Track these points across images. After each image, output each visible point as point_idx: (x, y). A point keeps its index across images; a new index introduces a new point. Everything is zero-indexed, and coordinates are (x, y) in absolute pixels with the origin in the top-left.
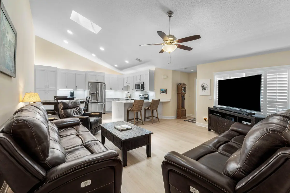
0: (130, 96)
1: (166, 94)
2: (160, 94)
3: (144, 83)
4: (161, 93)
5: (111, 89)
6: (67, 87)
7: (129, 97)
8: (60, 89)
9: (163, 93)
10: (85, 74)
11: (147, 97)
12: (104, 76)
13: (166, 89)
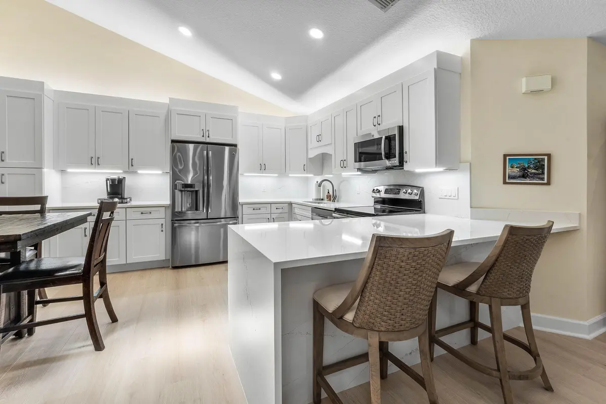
0: (331, 193)
1: (548, 183)
2: (505, 183)
3: (401, 129)
4: (508, 179)
5: (263, 168)
6: (95, 162)
7: (329, 197)
8: (69, 170)
9: (524, 176)
10: (165, 111)
11: (417, 198)
12: (232, 120)
13: (549, 156)
